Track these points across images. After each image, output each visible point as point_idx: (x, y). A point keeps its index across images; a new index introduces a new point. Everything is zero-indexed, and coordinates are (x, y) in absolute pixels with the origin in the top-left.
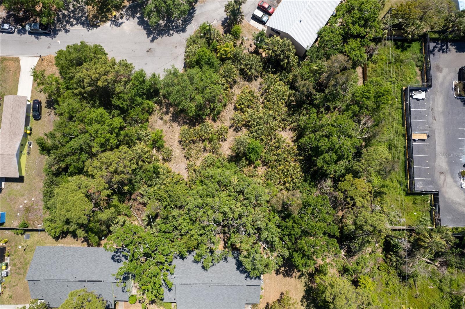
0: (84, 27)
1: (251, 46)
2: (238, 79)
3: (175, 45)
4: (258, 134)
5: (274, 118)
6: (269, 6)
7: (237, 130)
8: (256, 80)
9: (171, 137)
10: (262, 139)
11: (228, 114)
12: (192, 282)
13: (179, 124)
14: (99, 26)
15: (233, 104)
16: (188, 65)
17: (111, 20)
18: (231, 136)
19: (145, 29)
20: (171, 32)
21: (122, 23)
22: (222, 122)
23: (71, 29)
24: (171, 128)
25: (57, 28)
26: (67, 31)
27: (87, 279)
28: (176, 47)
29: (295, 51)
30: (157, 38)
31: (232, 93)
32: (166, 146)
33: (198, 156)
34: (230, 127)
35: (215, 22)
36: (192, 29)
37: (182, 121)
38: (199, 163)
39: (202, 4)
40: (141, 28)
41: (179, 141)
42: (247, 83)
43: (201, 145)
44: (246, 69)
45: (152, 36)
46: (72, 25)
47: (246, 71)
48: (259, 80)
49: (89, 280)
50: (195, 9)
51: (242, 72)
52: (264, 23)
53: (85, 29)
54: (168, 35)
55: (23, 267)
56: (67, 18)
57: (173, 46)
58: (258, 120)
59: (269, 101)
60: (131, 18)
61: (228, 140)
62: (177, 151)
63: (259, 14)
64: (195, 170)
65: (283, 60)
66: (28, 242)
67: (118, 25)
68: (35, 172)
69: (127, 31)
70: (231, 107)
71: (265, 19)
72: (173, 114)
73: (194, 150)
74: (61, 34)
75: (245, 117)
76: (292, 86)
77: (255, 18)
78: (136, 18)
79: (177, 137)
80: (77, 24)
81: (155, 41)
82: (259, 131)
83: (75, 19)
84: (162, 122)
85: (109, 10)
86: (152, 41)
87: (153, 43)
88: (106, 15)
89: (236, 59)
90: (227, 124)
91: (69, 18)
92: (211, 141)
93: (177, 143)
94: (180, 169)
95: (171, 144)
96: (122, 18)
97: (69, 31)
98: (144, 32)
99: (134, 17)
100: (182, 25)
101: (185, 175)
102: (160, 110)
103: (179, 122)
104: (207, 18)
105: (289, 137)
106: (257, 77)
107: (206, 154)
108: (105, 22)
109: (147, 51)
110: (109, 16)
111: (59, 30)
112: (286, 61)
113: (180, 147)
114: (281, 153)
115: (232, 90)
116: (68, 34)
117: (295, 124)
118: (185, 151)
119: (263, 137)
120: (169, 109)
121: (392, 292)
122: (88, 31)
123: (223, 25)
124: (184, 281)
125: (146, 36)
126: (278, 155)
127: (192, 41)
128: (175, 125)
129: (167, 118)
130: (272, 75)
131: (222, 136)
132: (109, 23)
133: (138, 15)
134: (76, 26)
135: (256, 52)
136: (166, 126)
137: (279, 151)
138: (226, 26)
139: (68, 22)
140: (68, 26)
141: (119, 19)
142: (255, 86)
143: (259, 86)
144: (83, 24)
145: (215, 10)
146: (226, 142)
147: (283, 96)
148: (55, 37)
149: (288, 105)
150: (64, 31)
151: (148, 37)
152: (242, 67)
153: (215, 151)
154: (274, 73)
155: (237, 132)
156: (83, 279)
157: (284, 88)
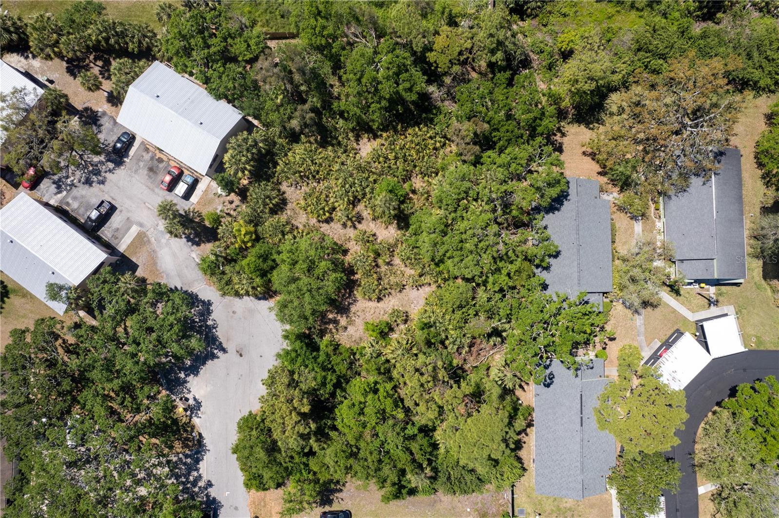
0: (203, 459)
1: (231, 202)
2: (283, 217)
3: (231, 313)
4: (368, 186)
5: (343, 164)
6: (169, 173)
7: (360, 219)
8: (284, 193)
9: (372, 313)
10: (375, 181)
11: (335, 232)
12: (576, 269)
13: (352, 304)
14: (200, 434)
15: (321, 225)
16: (267, 293)
17: (191, 417)
18: (368, 226)
19: (204, 363)
20: (210, 323)
21: (195, 399)
22: (349, 239)
23: (205, 478)
24: (358, 314)
25: (205, 499)
26: (210, 484)
27: (580, 415)
28: (234, 312)
29: (245, 132)
30: (220, 343)
31: (305, 226)
32: (386, 318)
33: (399, 272)
34: (355, 227)
35: (194, 255)
36: (206, 290)
37: (348, 300)
38: (409, 271)
39: (165, 276)
40: (204, 371)
41: (378, 302)
42: (289, 206)
43: (384, 268)
44: (271, 205)
45: (215, 351)
46: (200, 477)
47: (273, 204)
48: (284, 187)
49: (579, 413)
50: (173, 288)
51: (274, 211)
52: (196, 182)
53: (205, 457)
54: (215, 328)
55: (564, 513)
56: (189, 485)
57: (232, 317)
58: (347, 186)
59: (318, 172)
60: (188, 385)
61: (374, 231)
62: (392, 303)
63: (181, 188)
64: (420, 276)
65: (259, 151)
66: (529, 511)
67: (198, 405)
68: (429, 511)
69: (209, 389)
70: (325, 227)
71: (190, 180)
72: (337, 313)
73: (391, 278)
74: (213, 492)
75: (341, 205)
76: (294, 137)
77: (187, 196)
78: (188, 379)
79: (373, 304)
80: (197, 470)
81: (224, 346)
82: (363, 183)
83: (189, 474)
84: (349, 328)
85: (175, 422)
86: (224, 350)
87: (229, 350)
88: (182, 426)
89: (255, 221)
90: (351, 233)
91: (188, 482)
92: (378, 255)
93: (381, 305)
94: (418, 297)
95: (382, 313)
96: (187, 400)
97: (209, 481)
98: (210, 363)
99: (185, 382)
100: (198, 307)
101: (426, 291)
102: (331, 332)
103: (350, 304)
104: (187, 267)
105: (369, 144)
106: (279, 190)
107: (397, 261)
108: (193, 427)
109: (241, 355)
110: (184, 420)
111: (208, 496)
112: (261, 145)
113: (386, 299)
114: (394, 154)
115: (301, 227)
116: (213, 482)
117: (351, 135)
118: (393, 292)
119: (371, 179)
120: (329, 319)
122: (209, 450)
123: (198, 244)
124: (576, 281)
125: (216, 360)
126: (396, 158)
127: (227, 288)
128: (353, 309)
129: (343, 321)
130: (278, 167)
131: (368, 240)
132: (196, 421)
133: (182, 375)
134: (201, 472)
135: (243, 194)
136: (357, 320)
137: (391, 156)
138: (200, 240)
139: (195, 483)
140: (201, 484)
141: (189, 405)
142: (294, 194)
143: (293, 188)
144: (197, 461)
145: (174, 255)
146: (378, 234)
147: (311, 151)
148: (220, 502)
149: (324, 144)
150: (209, 490)
151: (218, 358)
152: (267, 211)
153: (391, 249)
154: (276, 164)
155: (363, 219)
156: (579, 420)
157: (299, 150)
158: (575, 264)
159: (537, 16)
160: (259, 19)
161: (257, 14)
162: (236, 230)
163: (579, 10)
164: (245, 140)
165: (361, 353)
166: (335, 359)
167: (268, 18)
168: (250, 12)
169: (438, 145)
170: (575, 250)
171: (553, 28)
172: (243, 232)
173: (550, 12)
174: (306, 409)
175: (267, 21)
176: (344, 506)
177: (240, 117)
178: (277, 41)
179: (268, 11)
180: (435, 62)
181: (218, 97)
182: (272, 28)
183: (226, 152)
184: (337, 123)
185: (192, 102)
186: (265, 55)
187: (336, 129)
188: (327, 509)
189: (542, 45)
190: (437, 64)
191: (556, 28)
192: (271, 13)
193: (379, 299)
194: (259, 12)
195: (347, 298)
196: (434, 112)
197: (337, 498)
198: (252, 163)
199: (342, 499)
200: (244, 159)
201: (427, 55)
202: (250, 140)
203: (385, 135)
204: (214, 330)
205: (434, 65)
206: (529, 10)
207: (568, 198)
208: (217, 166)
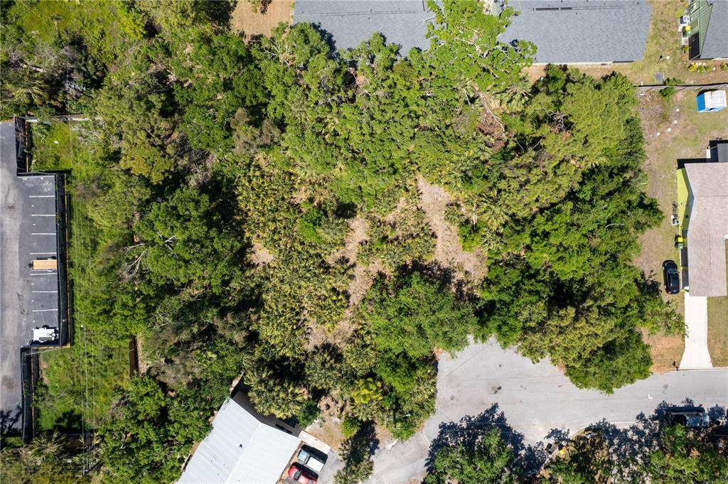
0: (614, 425)
1: (328, 407)
2: (344, 347)
3: (454, 401)
4: (307, 252)
5: (282, 281)
6: (297, 479)
7: (344, 260)
8: (316, 347)
9: (448, 244)
10: (302, 243)
11: (359, 287)
12: (398, 16)
13: (439, 266)
14: (587, 430)
15: (351, 303)
16: (431, 361)
17: (568, 440)
18: (351, 251)
19: (509, 429)
20: (464, 425)
21: (549, 437)
22: (367, 272)
23: (634, 422)
24: (450, 260)
25: (657, 422)
26: (641, 417)
27: (560, 11)
28: (452, 398)
29: (250, 394)
30: (487, 411)
31: (354, 322)
32: (455, 228)
33: (403, 215)
34: (354, 265)
35: (389, 446)
36: (428, 431)
37: (435, 271)
38: (402, 203)
39: (414, 478)
40: (517, 429)
41: (436, 237)
42: (331, 341)
43: (399, 232)
44: (332, 361)
45: (496, 417)
46: (634, 428)
47: (331, 359)
48: (309, 347)
49: (556, 11)
50: (426, 468)
51: (339, 357)
52: (305, 448)
53: (611, 423)
54: (470, 418)
55: (659, 30)
56: (643, 440)
57: (457, 400)
58: (308, 275)
59: (292, 309)
60: (533, 445)
61: (357, 244)
62: (437, 222)
63: (314, 464)
64: (407, 190)
65: (270, 377)
66: (657, 68)
67: (555, 433)
68: (661, 176)
69: (537, 422)
70: (355, 299)
71: (304, 456)
72: (450, 283)
73: (410, 224)
74: (649, 413)
75: (331, 282)
76: (253, 338)
77: (322, 457)
78: (526, 446)
79: (439, 243)
80: (626, 431)
81: (489, 407)
82: (305, 257)
83: (631, 440)
84: (466, 268)
85: (574, 458)
86: (495, 407)
87: (494, 402)
88: (578, 450)
89: (351, 378)
90: (359, 271)
91: (640, 441)
92: (384, 239)
93: (439, 234)
94: (430, 193)
95: (449, 233)
96: (550, 446)
97: (637, 418)
98: (509, 423)
99: (530, 449)
100: (447, 439)
101: (423, 184)
102: (472, 289)
103: (439, 269)
104: (403, 454)
105: (258, 252)
106: (314, 353)
107: (390, 218)
108: (579, 438)
109: (500, 388)
110: (572, 448)
111: (654, 418)
112: (264, 376)
113: (434, 228)
114: (270, 223)
115: (355, 327)
116: (638, 413)
117: (248, 274)
118: (425, 221)
119: (300, 248)
120: (457, 291)
121: (96, 23)
122: (604, 419)
123: (377, 442)
124: (411, 16)
125: (505, 416)
126: (274, 220)
127: (426, 408)
128: (445, 265)
129: (459, 276)
130: (288, 355)
131: (368, 249)
132: (572, 436)
133: (523, 452)
134: (627, 427)
135: (318, 394)
136: (458, 261)
137: (272, 226)
138: (372, 440)
139: (640, 433)
140: (641, 426)
141: (556, 443)
142: (317, 334)
143: (310, 337)
144: (616, 432)
145: (390, 468)
146: (360, 240)
147: (268, 318)
148: (660, 405)
149: (259, 304)
150: (647, 417)
151: (503, 414)
152: (338, 365)
153: (377, 223)
154: (284, 358)
155: (343, 257)
156: (564, 11)
157: (268, 332)
158: (392, 16)
159: (104, 65)
160: (114, 384)
161: (108, 386)
162: (365, 400)
163: (96, 17)
164: (259, 394)
165: (497, 254)
166: (505, 283)
167: (112, 374)
168: (106, 395)
169: (258, 173)
170: (376, 17)
171: (118, 47)
172: (367, 392)
173: (100, 50)
174: (571, 311)
175: (116, 374)
176: (659, 269)
177: (231, 401)
178: (140, 362)
179: (104, 373)
180: (163, 173)
181: (209, 427)
182: (124, 369)
183: (273, 415)
184: (235, 289)
185: (215, 457)
186: (158, 375)
187: (241, 290)
188: (662, 287)
189: (140, 57)
190: (166, 171)
191: (118, 44)
192: (106, 371)
193: (434, 236)
194: (106, 384)
195: (432, 272)
196: (220, 178)
197: (650, 277)
198: (286, 385)
199: (652, 271)
200: (282, 395)
201: (155, 184)
202: (260, 388)
203: (247, 235)
204: (473, 419)
205: (166, 175)
206: (98, 73)
207: (317, 24)
208: (289, 425)
